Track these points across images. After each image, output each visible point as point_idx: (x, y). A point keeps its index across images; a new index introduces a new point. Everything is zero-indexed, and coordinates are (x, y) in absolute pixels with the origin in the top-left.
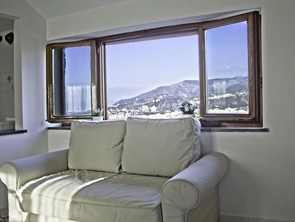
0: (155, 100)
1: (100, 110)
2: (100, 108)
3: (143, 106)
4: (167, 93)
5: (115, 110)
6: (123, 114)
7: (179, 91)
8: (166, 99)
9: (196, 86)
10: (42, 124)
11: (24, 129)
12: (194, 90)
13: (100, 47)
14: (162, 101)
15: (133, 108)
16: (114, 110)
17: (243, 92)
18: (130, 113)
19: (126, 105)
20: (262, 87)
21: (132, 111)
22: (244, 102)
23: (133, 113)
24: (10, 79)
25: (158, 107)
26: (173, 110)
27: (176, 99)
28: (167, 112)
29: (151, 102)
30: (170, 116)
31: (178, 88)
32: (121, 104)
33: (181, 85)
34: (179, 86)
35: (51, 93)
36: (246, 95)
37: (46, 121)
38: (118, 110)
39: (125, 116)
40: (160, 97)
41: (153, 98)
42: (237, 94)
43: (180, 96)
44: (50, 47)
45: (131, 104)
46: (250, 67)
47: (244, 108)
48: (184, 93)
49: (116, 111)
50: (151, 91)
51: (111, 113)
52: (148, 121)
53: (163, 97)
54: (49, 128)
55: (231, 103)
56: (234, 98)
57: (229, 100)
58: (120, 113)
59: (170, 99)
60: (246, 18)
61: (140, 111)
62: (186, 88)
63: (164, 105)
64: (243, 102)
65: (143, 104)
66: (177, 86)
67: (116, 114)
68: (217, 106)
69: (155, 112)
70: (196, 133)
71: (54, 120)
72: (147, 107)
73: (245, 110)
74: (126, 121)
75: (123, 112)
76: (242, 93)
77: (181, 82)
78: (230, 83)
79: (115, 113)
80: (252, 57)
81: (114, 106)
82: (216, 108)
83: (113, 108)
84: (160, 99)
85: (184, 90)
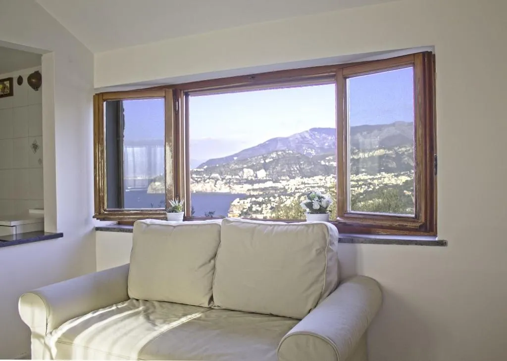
0: (265, 160)
1: (179, 202)
2: (179, 197)
3: (245, 170)
4: (283, 149)
5: (200, 175)
6: (213, 182)
7: (303, 145)
8: (282, 158)
9: (330, 138)
10: (87, 222)
11: (59, 232)
12: (326, 144)
13: (180, 99)
14: (276, 161)
15: (229, 173)
16: (198, 176)
17: (405, 147)
18: (224, 181)
19: (218, 167)
20: (436, 174)
21: (228, 177)
22: (408, 163)
23: (228, 181)
24: (35, 147)
25: (268, 171)
26: (294, 175)
27: (298, 158)
28: (283, 180)
29: (258, 163)
30: (288, 185)
31: (302, 140)
32: (211, 166)
33: (307, 135)
34: (302, 138)
35: (101, 174)
36: (411, 151)
37: (94, 217)
38: (205, 175)
39: (216, 185)
40: (272, 156)
41: (261, 156)
42: (395, 150)
43: (305, 153)
44: (99, 97)
45: (226, 166)
46: (418, 142)
47: (407, 173)
48: (312, 149)
49: (201, 178)
50: (258, 146)
51: (194, 181)
52: (255, 227)
53: (277, 154)
54: (97, 229)
55: (387, 165)
56: (392, 157)
57: (384, 159)
58: (208, 180)
59: (288, 159)
60: (411, 63)
61: (240, 177)
62: (314, 141)
63: (278, 168)
64: (406, 163)
65: (245, 166)
66: (299, 137)
67: (202, 182)
68: (363, 170)
69: (265, 178)
70: (330, 248)
71: (106, 216)
72: (251, 172)
73: (409, 176)
74: (221, 224)
75: (212, 178)
76: (403, 149)
77: (307, 131)
78: (385, 133)
79: (200, 181)
80: (421, 126)
81: (199, 170)
82: (362, 172)
83: (197, 173)
84: (273, 158)
85: (311, 144)
